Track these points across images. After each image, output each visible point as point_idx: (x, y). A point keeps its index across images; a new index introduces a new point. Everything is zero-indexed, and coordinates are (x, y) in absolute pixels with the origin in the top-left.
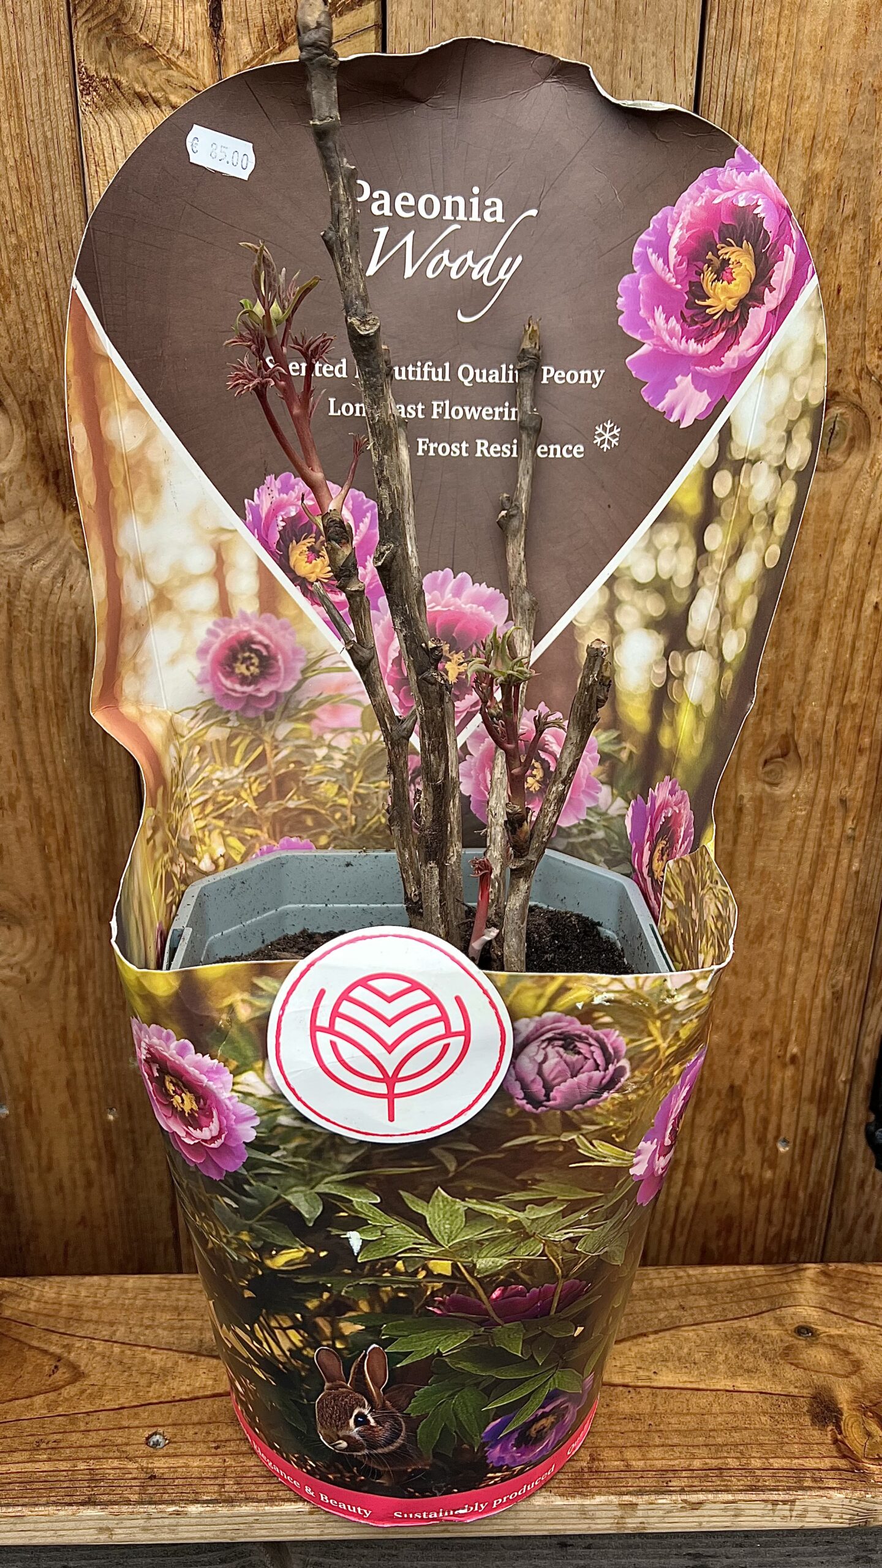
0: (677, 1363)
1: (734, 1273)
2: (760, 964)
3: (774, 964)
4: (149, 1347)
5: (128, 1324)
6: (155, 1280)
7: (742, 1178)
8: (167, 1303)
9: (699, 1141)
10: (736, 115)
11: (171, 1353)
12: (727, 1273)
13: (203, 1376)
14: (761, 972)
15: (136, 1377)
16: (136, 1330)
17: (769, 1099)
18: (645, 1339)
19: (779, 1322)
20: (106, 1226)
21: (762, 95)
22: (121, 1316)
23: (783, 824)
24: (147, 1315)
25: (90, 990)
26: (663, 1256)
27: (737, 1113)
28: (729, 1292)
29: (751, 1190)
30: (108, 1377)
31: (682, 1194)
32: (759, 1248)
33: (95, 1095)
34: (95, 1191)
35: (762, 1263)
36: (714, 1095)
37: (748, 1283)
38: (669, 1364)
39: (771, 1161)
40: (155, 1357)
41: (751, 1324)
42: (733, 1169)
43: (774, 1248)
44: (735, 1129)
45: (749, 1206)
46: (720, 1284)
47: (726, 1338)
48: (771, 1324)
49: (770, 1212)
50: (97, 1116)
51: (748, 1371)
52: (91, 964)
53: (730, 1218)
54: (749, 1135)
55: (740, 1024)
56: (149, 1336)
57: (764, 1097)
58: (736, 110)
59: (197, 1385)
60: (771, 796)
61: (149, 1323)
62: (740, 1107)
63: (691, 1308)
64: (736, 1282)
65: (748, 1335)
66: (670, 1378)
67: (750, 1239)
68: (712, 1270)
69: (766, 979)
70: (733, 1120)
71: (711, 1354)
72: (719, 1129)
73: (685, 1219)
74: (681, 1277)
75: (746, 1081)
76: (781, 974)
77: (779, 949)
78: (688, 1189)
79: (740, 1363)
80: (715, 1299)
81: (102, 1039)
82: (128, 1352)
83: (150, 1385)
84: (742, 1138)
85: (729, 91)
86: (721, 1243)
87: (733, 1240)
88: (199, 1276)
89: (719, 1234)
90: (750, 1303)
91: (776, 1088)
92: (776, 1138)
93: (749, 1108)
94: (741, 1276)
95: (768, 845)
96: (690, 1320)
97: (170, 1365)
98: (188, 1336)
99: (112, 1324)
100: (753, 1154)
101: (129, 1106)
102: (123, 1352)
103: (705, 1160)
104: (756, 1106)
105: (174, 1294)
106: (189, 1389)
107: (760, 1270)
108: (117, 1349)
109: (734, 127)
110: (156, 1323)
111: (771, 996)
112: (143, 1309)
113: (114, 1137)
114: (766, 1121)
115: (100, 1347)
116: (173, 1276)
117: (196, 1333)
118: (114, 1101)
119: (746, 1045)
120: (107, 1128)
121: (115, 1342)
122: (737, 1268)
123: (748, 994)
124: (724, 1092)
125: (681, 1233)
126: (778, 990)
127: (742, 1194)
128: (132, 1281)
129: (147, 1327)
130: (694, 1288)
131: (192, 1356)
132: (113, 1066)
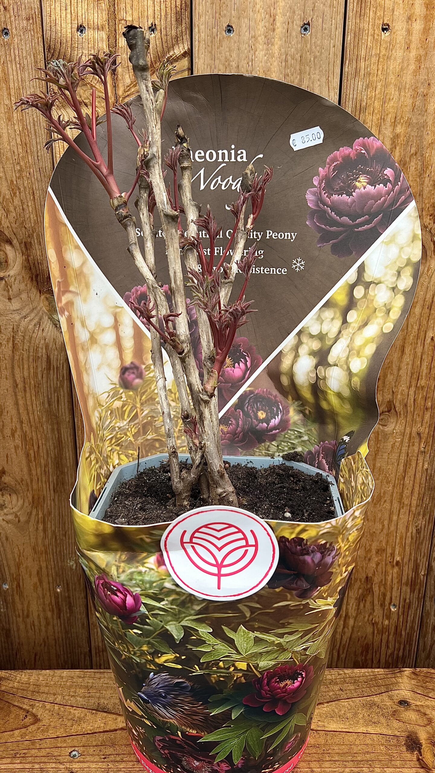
0: (338, 718)
1: (368, 672)
2: (380, 515)
3: (387, 515)
4: (73, 707)
5: (62, 694)
6: (77, 672)
7: (373, 624)
8: (82, 684)
9: (351, 605)
10: (358, 107)
11: (83, 709)
12: (364, 673)
13: (99, 721)
14: (380, 519)
15: (66, 722)
16: (67, 698)
17: (385, 584)
18: (322, 706)
19: (391, 698)
20: (55, 646)
21: (371, 98)
22: (59, 691)
23: (389, 445)
24: (72, 690)
25: (49, 526)
26: (334, 664)
27: (370, 591)
28: (365, 682)
29: (378, 630)
30: (52, 722)
31: (343, 632)
32: (383, 660)
33: (51, 578)
34: (50, 628)
35: (382, 668)
36: (358, 581)
37: (375, 678)
38: (334, 719)
39: (388, 616)
40: (76, 711)
41: (376, 699)
42: (368, 620)
43: (390, 661)
44: (369, 599)
45: (377, 638)
46: (361, 678)
47: (364, 706)
48: (386, 699)
49: (388, 642)
50: (52, 589)
51: (375, 723)
52: (50, 513)
53: (367, 644)
54: (376, 602)
55: (370, 545)
56: (73, 701)
57: (383, 583)
58: (358, 105)
59: (96, 726)
60: (383, 431)
61: (74, 694)
62: (371, 588)
63: (346, 690)
64: (369, 677)
65: (375, 704)
66: (335, 726)
67: (378, 656)
68: (356, 671)
69: (383, 523)
70: (368, 594)
71: (356, 714)
72: (361, 599)
73: (345, 645)
74: (341, 674)
75: (374, 574)
76: (390, 520)
77: (389, 507)
78: (346, 629)
79: (370, 718)
80: (358, 686)
81: (54, 551)
82: (62, 709)
83: (72, 726)
84: (373, 603)
85: (355, 96)
86: (363, 658)
87: (369, 656)
88: (111, 671)
89: (362, 653)
90: (376, 688)
91: (389, 578)
92: (390, 604)
93: (376, 589)
94: (371, 674)
95: (382, 456)
96: (346, 697)
97: (82, 715)
98: (92, 701)
99: (54, 694)
100: (378, 612)
101: (68, 584)
102: (59, 709)
103: (354, 615)
104: (379, 587)
105: (86, 680)
106: (91, 728)
107: (381, 671)
108: (56, 707)
109: (357, 113)
110: (77, 694)
111: (385, 531)
112: (71, 686)
113: (60, 600)
114: (384, 595)
115: (48, 706)
116: (86, 671)
117: (97, 700)
118: (60, 582)
119: (374, 556)
120: (57, 596)
121: (56, 704)
122: (370, 670)
123: (374, 530)
124: (363, 580)
125: (343, 652)
126: (389, 528)
127: (374, 633)
128: (65, 673)
129: (72, 696)
130: (347, 680)
131: (94, 712)
132: (60, 564)
